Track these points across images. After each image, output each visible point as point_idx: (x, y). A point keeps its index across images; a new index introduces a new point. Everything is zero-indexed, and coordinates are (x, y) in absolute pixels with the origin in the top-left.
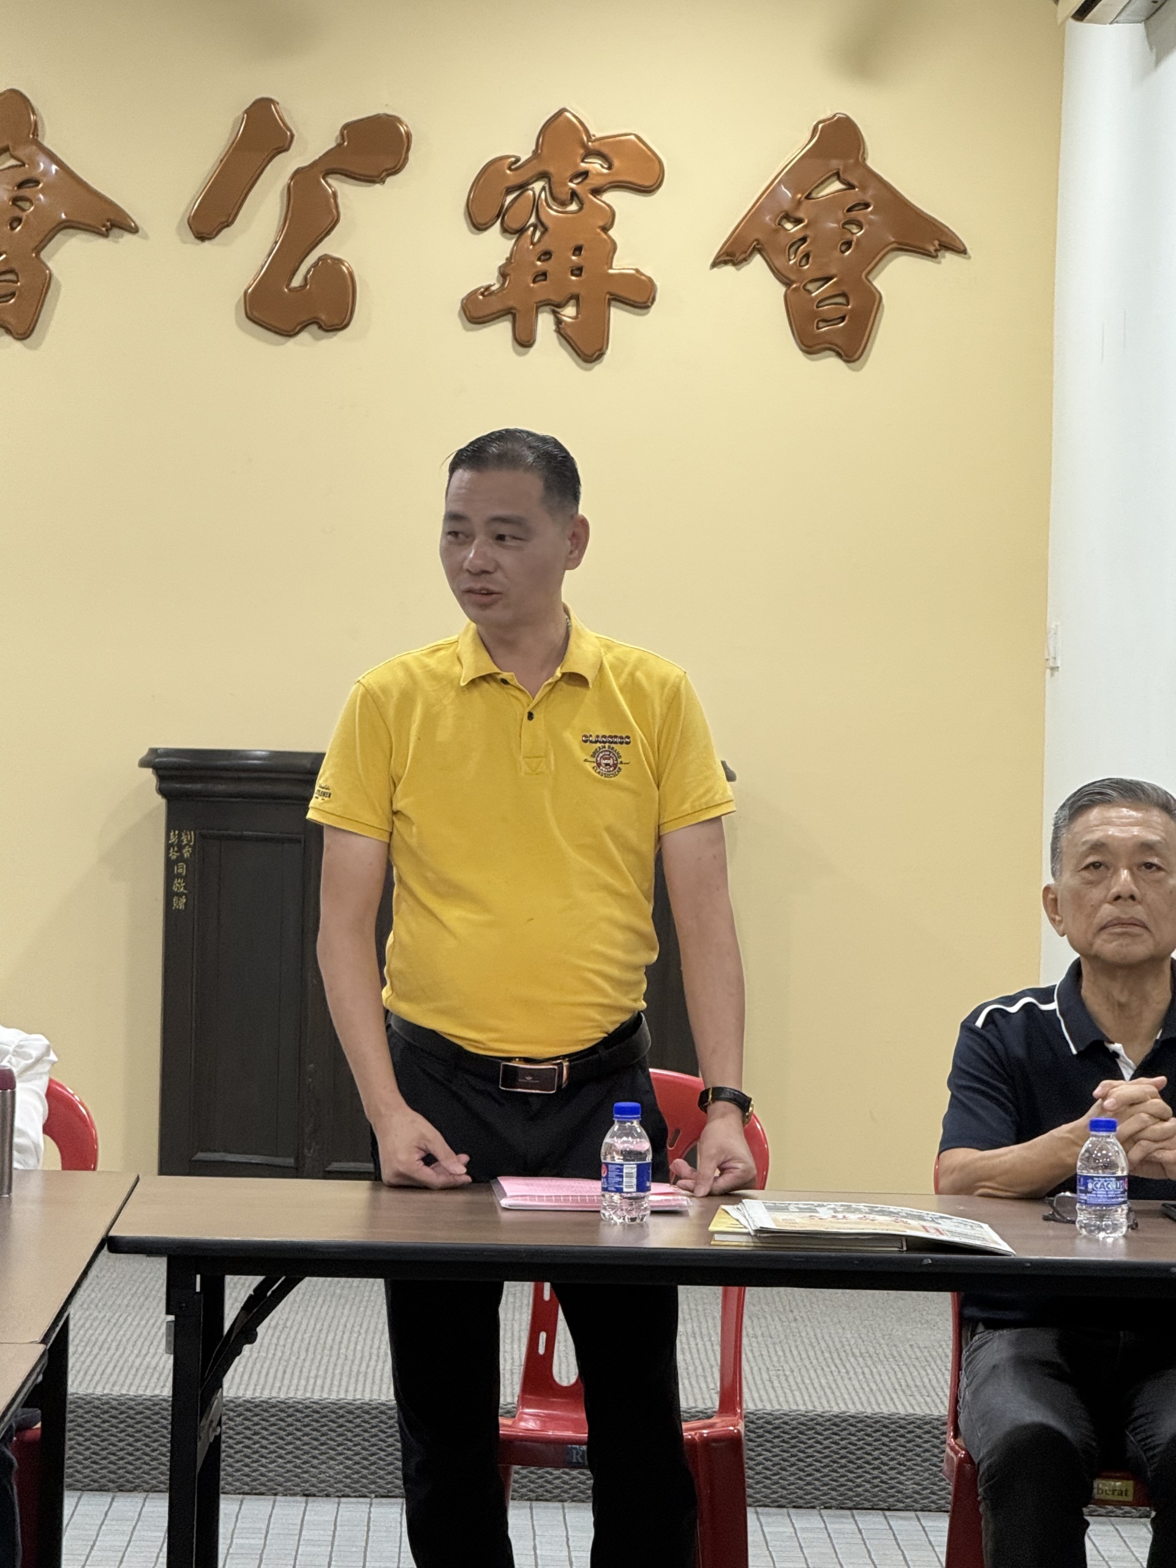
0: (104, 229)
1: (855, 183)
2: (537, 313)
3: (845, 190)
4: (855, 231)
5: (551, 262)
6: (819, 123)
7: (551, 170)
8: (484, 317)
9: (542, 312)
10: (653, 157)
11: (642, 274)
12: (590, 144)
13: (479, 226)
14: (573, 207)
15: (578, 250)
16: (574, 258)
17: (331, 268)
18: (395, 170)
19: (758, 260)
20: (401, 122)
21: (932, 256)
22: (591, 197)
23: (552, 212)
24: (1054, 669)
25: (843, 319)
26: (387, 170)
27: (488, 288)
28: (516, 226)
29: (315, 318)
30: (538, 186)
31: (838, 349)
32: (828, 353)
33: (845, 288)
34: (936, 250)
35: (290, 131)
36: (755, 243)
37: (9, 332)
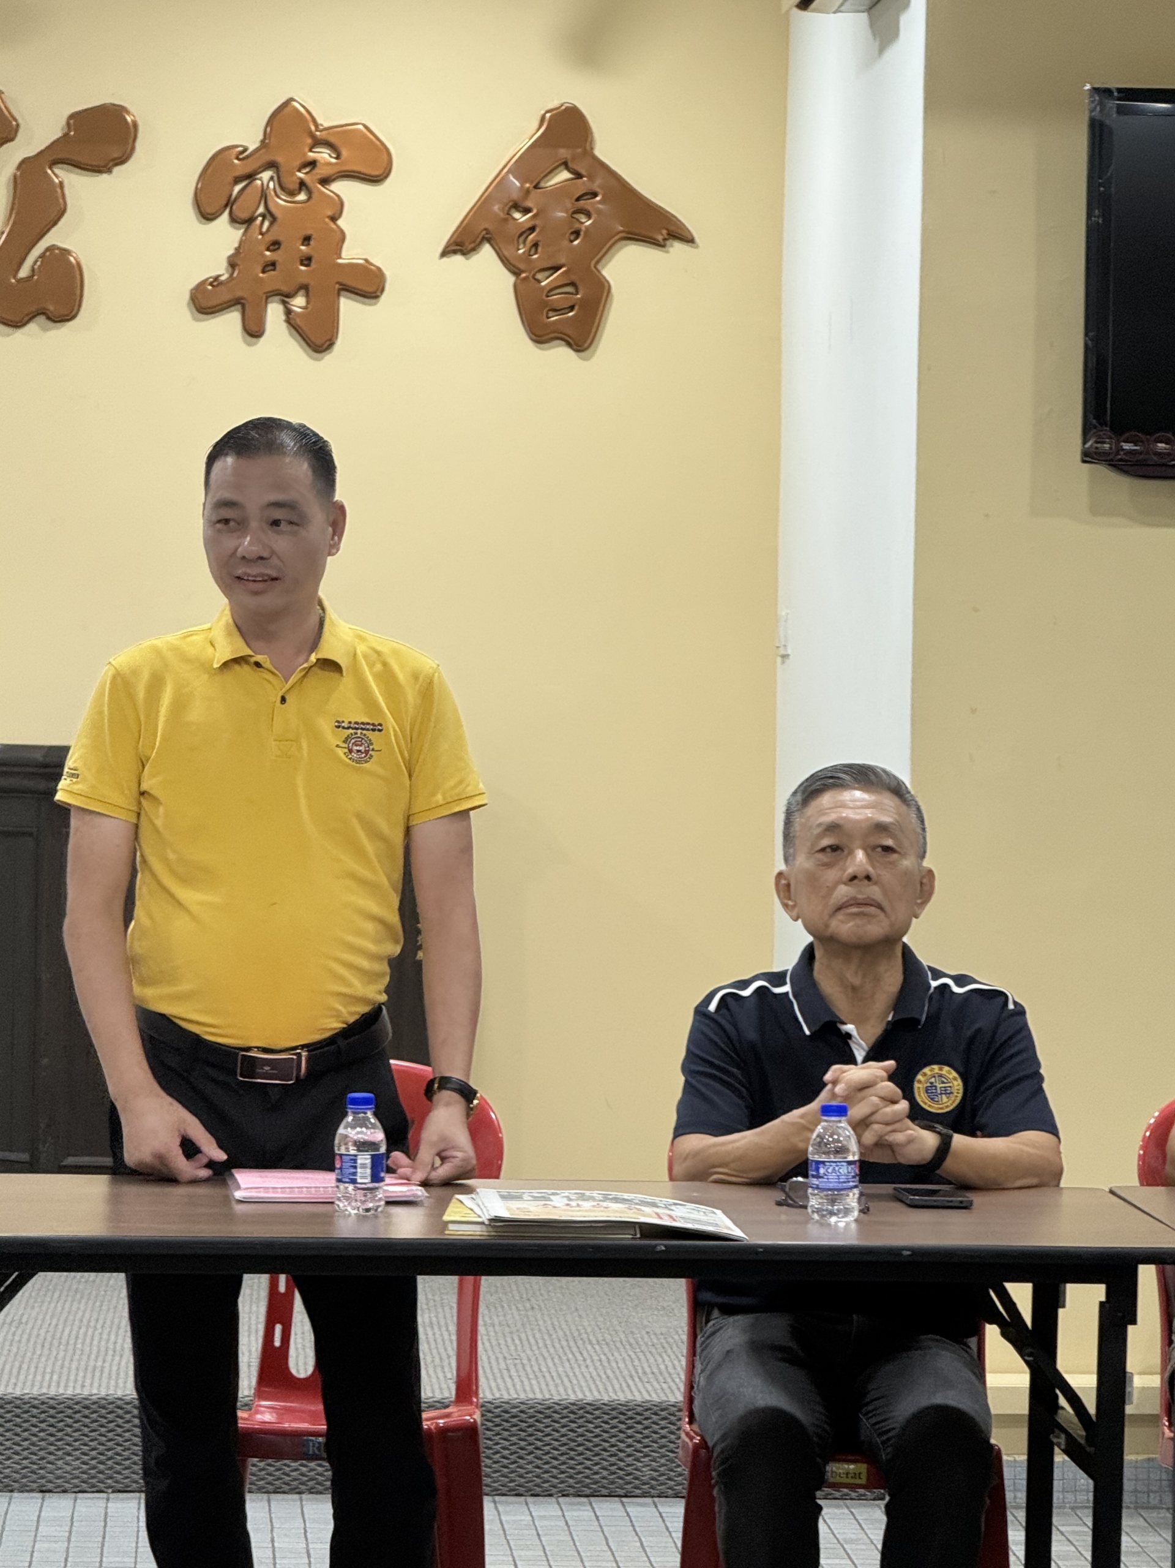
1: (583, 172)
2: (266, 303)
3: (572, 179)
4: (583, 220)
5: (279, 252)
6: (547, 112)
7: (280, 159)
8: (215, 307)
9: (272, 302)
10: (382, 147)
11: (372, 264)
12: (318, 133)
13: (207, 216)
14: (302, 197)
15: (307, 240)
16: (303, 248)
17: (58, 258)
18: (122, 160)
19: (487, 250)
20: (128, 112)
21: (660, 245)
22: (319, 186)
23: (280, 202)
24: (785, 657)
25: (572, 308)
26: (113, 160)
27: (216, 278)
28: (244, 215)
29: (43, 308)
30: (266, 175)
31: (567, 338)
32: (558, 342)
33: (574, 278)
34: (665, 239)
35: (15, 120)
36: (484, 232)
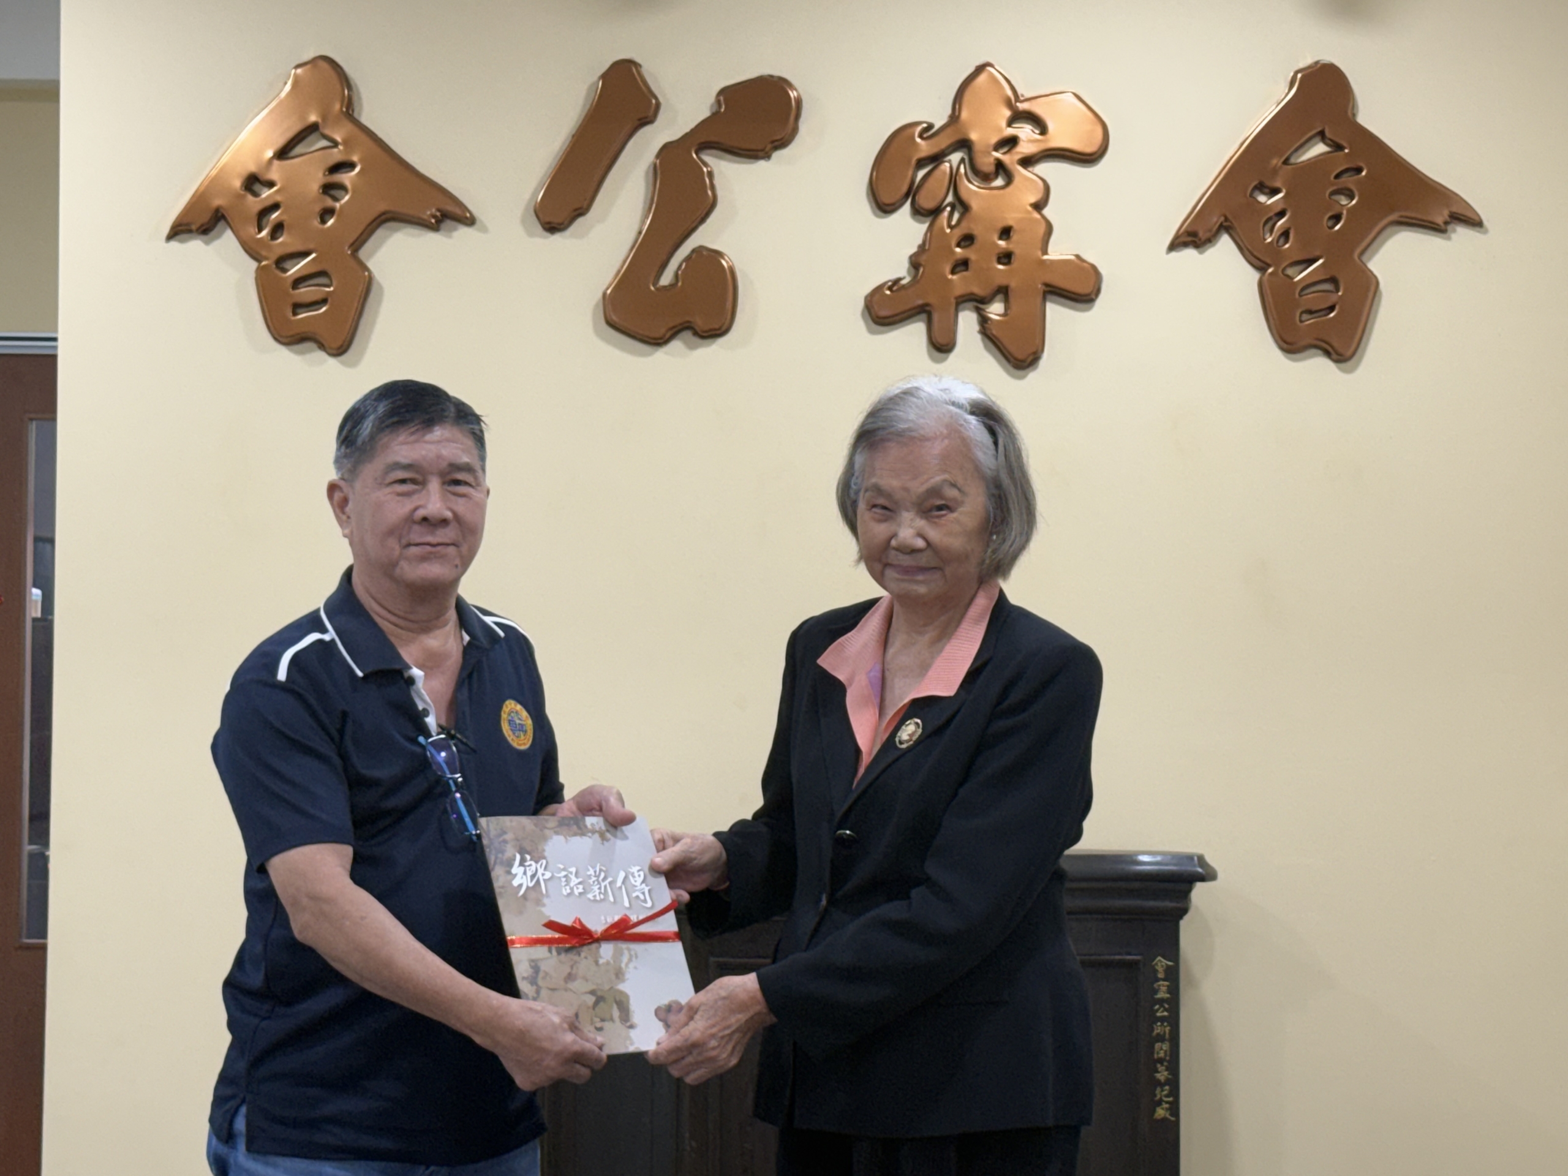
0: (433, 221)
1: (1345, 144)
2: (957, 311)
4: (1344, 202)
5: (974, 247)
6: (1296, 73)
7: (974, 136)
8: (893, 317)
9: (964, 309)
10: (1095, 119)
11: (1084, 261)
12: (1018, 104)
13: (884, 208)
14: (999, 182)
15: (1006, 233)
16: (1002, 243)
17: (708, 262)
18: (783, 143)
19: (1225, 242)
20: (790, 85)
21: (1440, 230)
22: (1020, 168)
23: (971, 188)
25: (1332, 309)
26: (773, 142)
27: (897, 281)
28: (929, 206)
29: (689, 322)
30: (956, 157)
31: (1326, 347)
32: (1314, 351)
33: (1333, 272)
34: (1446, 224)
35: (656, 97)
36: (1223, 219)
37: (322, 346)
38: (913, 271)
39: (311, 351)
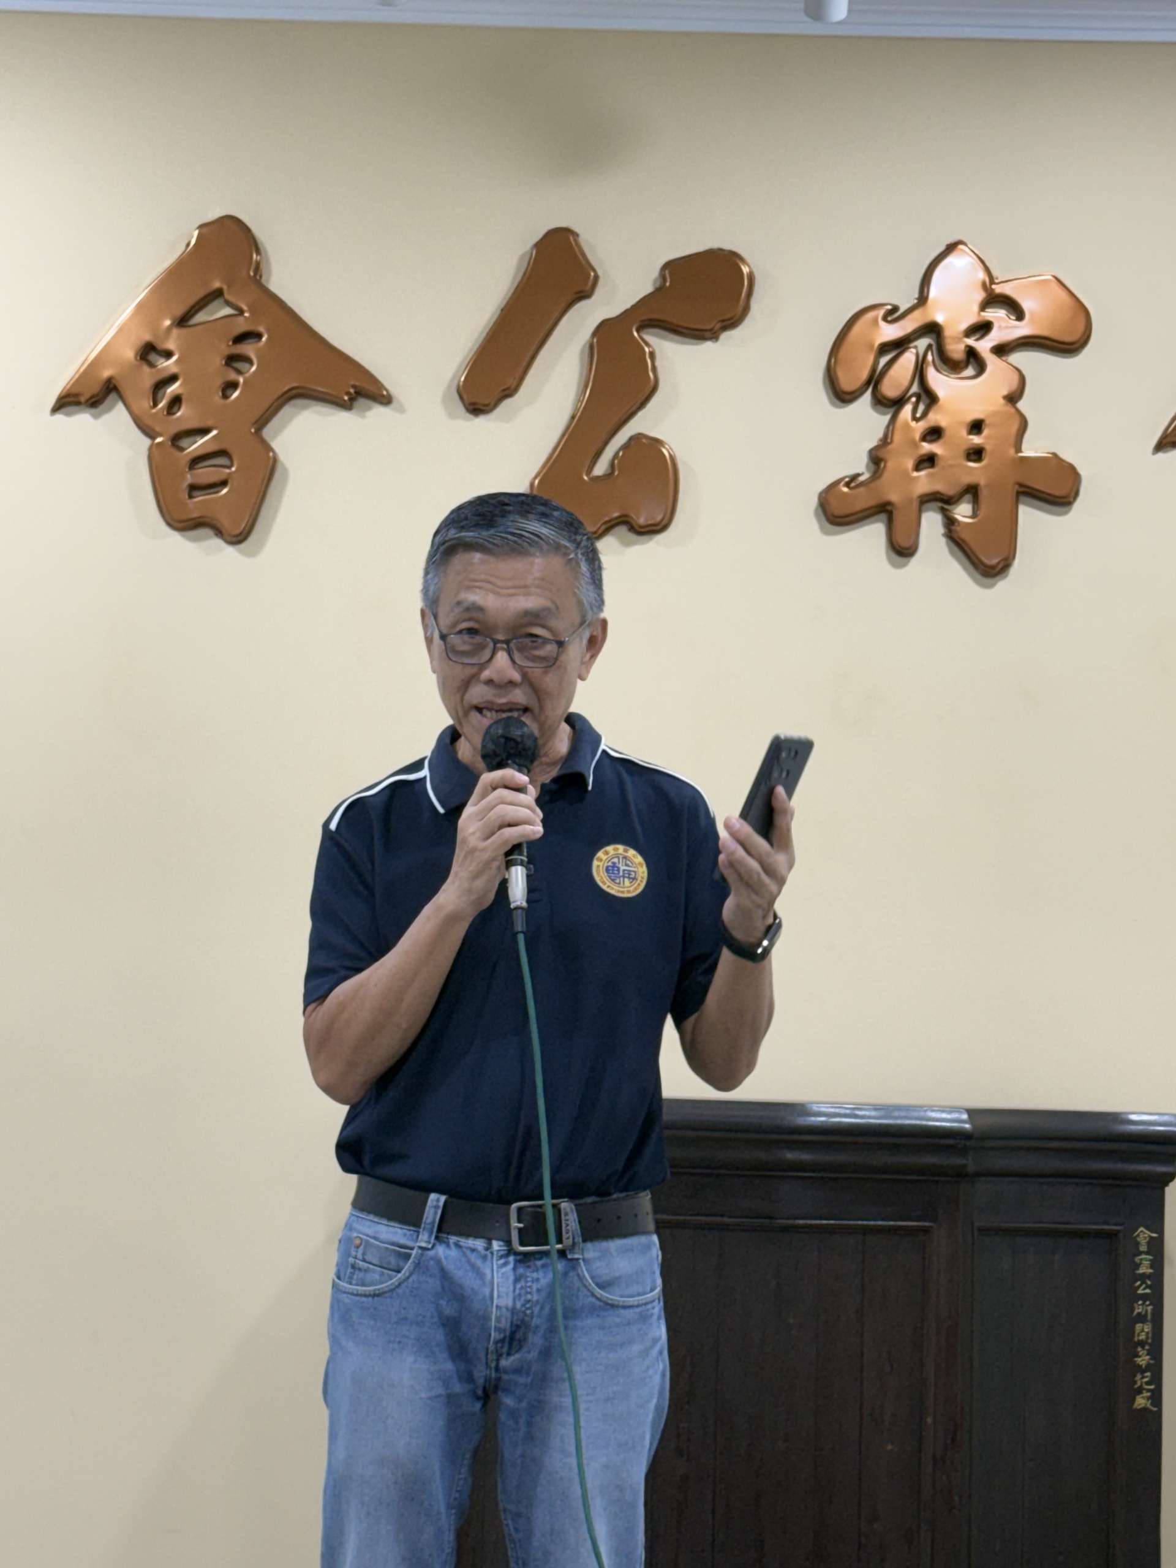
0: (346, 398)
2: (920, 512)
5: (941, 441)
8: (850, 516)
9: (927, 510)
10: (1078, 306)
11: (1061, 459)
12: (993, 287)
13: (842, 396)
14: (970, 371)
15: (977, 427)
16: (971, 437)
17: (647, 450)
18: (732, 322)
20: (743, 261)
22: (994, 357)
23: (941, 378)
26: (723, 321)
27: (855, 477)
28: (892, 396)
29: (625, 517)
30: (923, 343)
35: (594, 270)
37: (219, 532)
38: (872, 467)
39: (206, 538)
